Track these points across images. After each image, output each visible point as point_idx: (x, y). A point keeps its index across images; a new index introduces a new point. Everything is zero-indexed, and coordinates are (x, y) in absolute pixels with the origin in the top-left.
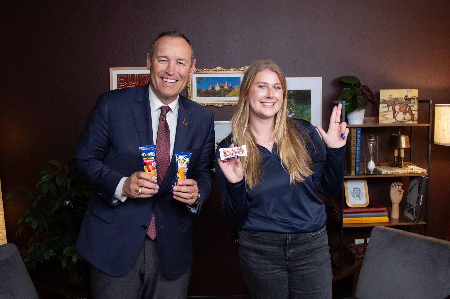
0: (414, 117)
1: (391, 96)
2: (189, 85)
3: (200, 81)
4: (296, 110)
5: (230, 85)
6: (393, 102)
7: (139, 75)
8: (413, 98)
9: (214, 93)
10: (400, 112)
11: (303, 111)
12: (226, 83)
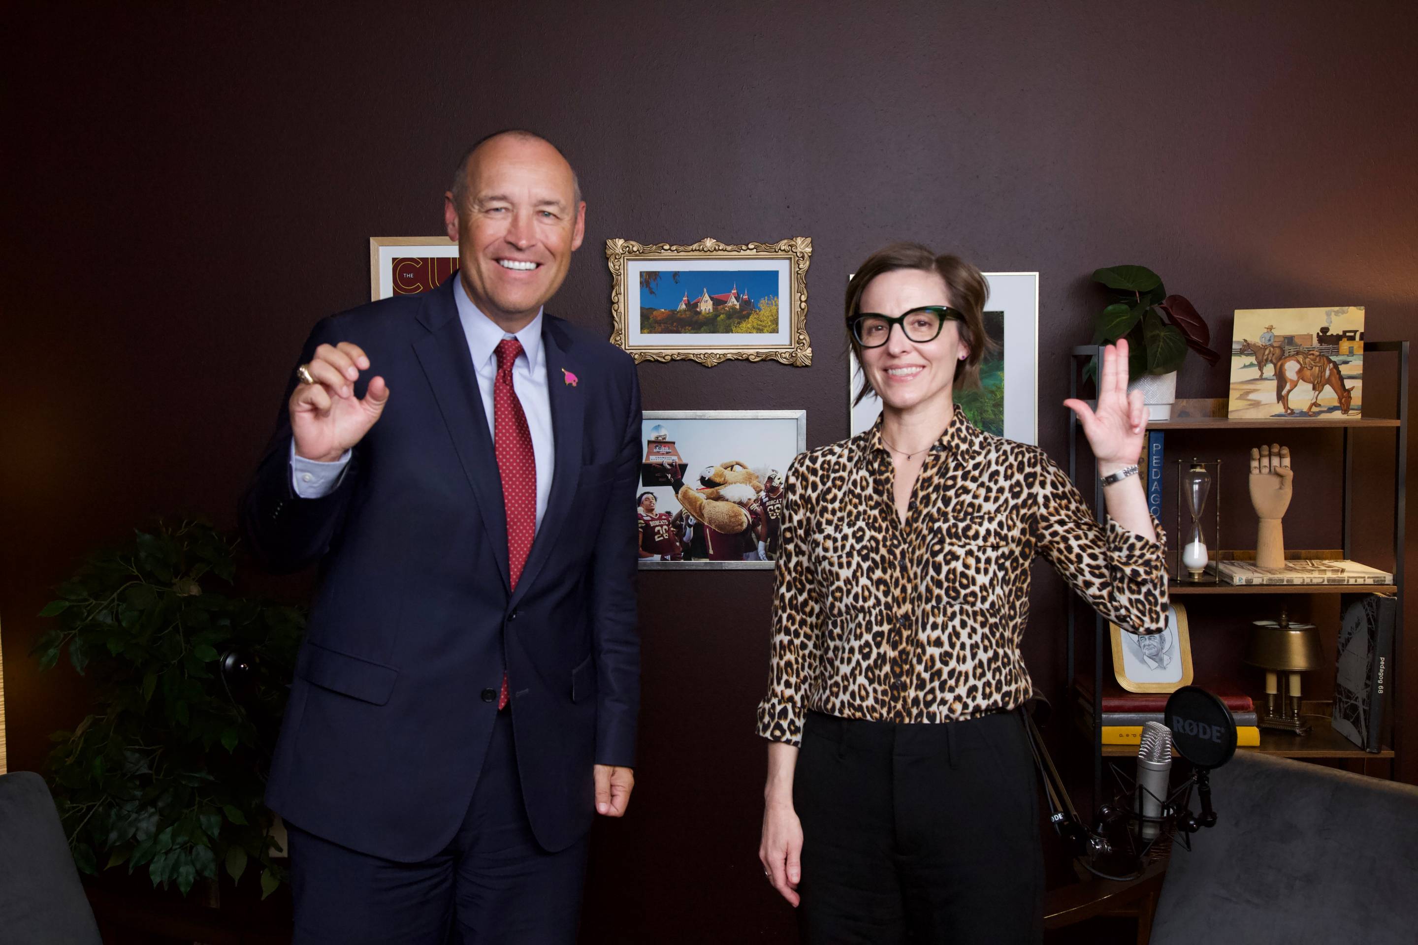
0: (1349, 399)
1: (1270, 328)
2: (617, 295)
3: (652, 283)
5: (745, 297)
6: (1278, 351)
8: (1348, 334)
9: (693, 322)
10: (1301, 381)
12: (734, 291)
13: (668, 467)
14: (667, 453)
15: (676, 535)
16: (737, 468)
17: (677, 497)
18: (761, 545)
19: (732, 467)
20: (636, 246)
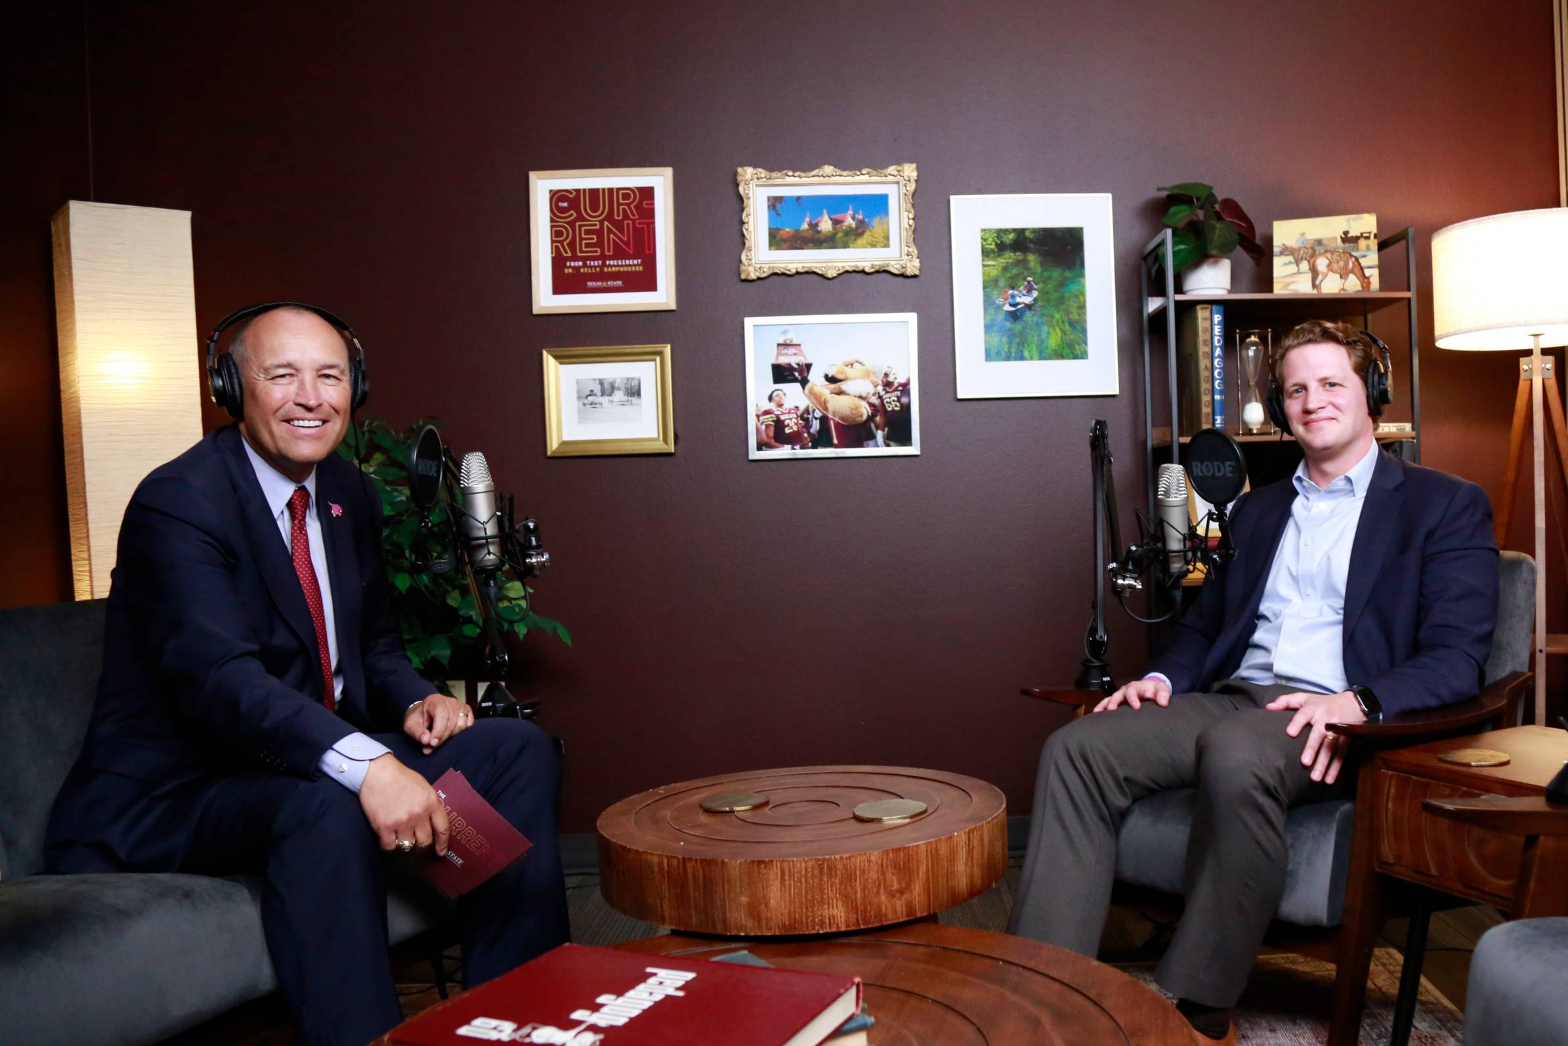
0: (1369, 283)
1: (1303, 234)
2: (747, 216)
3: (778, 206)
4: (1043, 282)
5: (860, 217)
6: (1310, 251)
7: (611, 190)
8: (1365, 235)
9: (814, 240)
10: (1330, 273)
11: (1062, 284)
12: (850, 212)
13: (796, 366)
14: (795, 354)
15: (804, 427)
16: (856, 365)
17: (804, 392)
18: (880, 435)
19: (852, 364)
20: (762, 172)
